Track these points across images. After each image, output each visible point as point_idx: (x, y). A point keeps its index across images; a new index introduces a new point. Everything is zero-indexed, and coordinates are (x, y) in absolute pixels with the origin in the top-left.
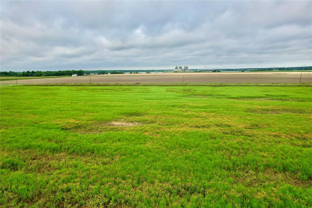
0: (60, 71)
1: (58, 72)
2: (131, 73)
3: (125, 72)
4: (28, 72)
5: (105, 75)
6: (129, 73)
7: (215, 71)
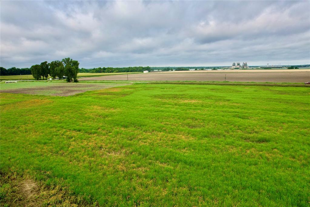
0: (130, 68)
1: (128, 68)
2: (196, 70)
3: (190, 69)
4: (100, 68)
5: (170, 72)
6: (194, 69)
7: (292, 67)
